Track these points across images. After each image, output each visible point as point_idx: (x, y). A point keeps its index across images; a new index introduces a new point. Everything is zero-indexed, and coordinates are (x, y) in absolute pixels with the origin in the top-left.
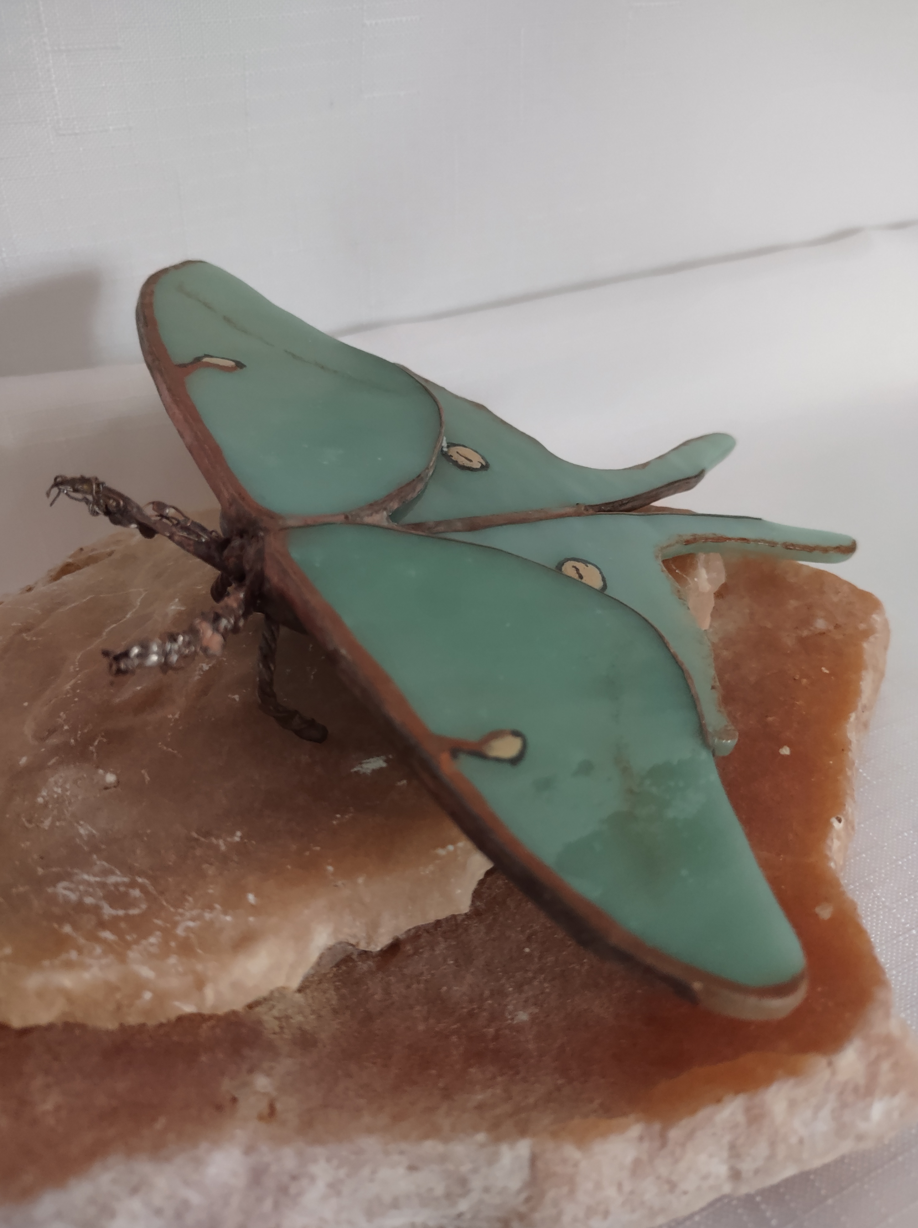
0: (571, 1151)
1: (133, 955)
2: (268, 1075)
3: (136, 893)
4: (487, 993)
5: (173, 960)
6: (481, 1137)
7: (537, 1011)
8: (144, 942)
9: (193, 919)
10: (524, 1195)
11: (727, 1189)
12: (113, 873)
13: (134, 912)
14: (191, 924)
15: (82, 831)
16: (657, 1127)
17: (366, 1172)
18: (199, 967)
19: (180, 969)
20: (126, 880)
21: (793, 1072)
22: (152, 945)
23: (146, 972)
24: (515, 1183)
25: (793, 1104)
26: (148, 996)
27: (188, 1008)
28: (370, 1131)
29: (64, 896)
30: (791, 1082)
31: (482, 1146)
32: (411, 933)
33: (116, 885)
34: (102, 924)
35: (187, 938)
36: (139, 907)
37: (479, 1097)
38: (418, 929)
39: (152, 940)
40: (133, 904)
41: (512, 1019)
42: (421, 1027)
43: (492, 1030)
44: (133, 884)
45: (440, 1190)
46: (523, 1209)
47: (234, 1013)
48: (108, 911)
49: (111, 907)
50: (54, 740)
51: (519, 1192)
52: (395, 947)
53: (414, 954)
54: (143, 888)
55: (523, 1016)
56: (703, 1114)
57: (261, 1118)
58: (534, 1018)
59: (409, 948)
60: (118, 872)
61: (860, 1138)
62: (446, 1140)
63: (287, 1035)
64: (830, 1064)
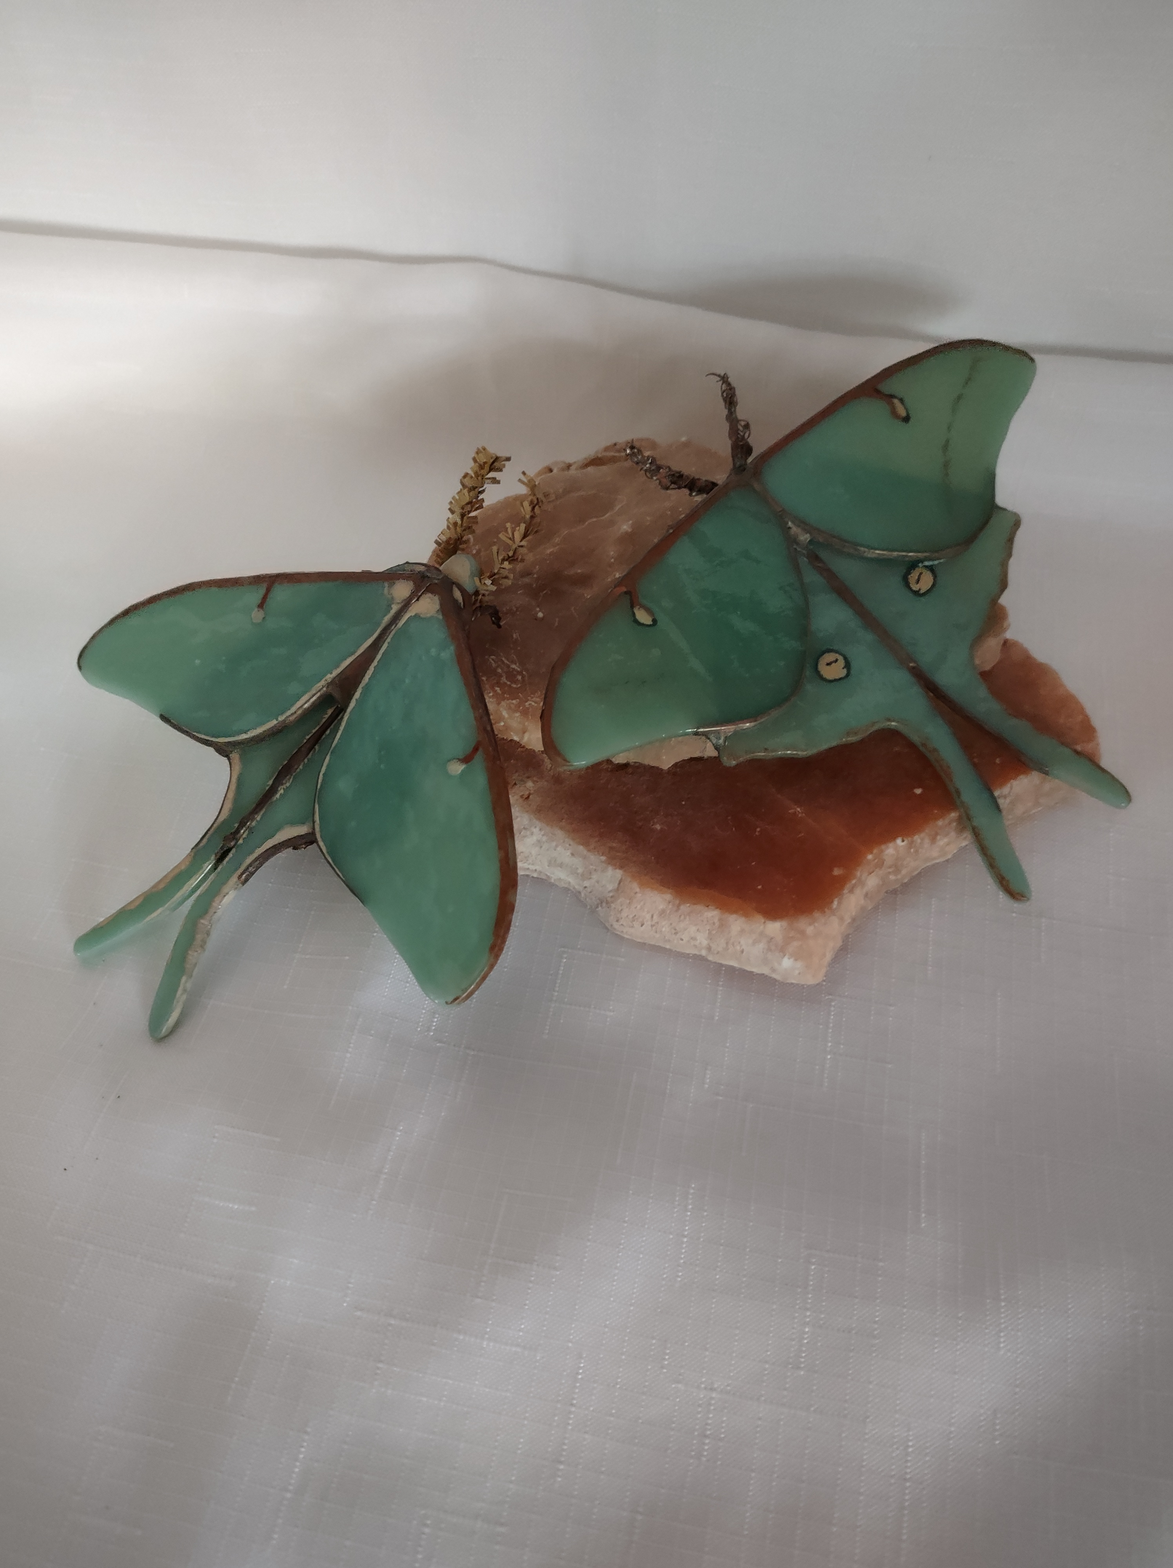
0: (635, 886)
1: (503, 703)
2: (534, 782)
3: (519, 678)
4: (651, 809)
5: (518, 714)
6: (603, 858)
7: (666, 828)
8: (510, 701)
9: (536, 702)
10: (611, 894)
11: (704, 953)
12: (516, 664)
13: (514, 686)
14: (533, 704)
15: (514, 636)
16: (677, 902)
17: (554, 844)
18: (526, 724)
19: (519, 720)
20: (519, 669)
21: (746, 915)
22: (513, 703)
23: (505, 714)
24: (610, 887)
25: (742, 931)
26: (502, 724)
27: (516, 738)
28: (561, 828)
29: (491, 663)
30: (743, 919)
31: (602, 862)
32: (637, 764)
33: (514, 669)
34: (498, 684)
35: (528, 709)
36: (517, 685)
37: (614, 845)
38: (641, 764)
39: (514, 701)
40: (516, 682)
41: (652, 825)
42: (611, 805)
43: (640, 824)
44: (520, 673)
45: (580, 871)
46: (609, 899)
47: (534, 751)
48: (504, 679)
49: (506, 678)
50: (527, 580)
51: (610, 892)
52: (626, 766)
53: (631, 774)
54: (523, 677)
55: (658, 827)
56: (699, 907)
57: (522, 796)
58: (662, 830)
59: (630, 770)
60: (518, 664)
61: (774, 970)
62: (589, 851)
63: (551, 773)
64: (764, 923)
